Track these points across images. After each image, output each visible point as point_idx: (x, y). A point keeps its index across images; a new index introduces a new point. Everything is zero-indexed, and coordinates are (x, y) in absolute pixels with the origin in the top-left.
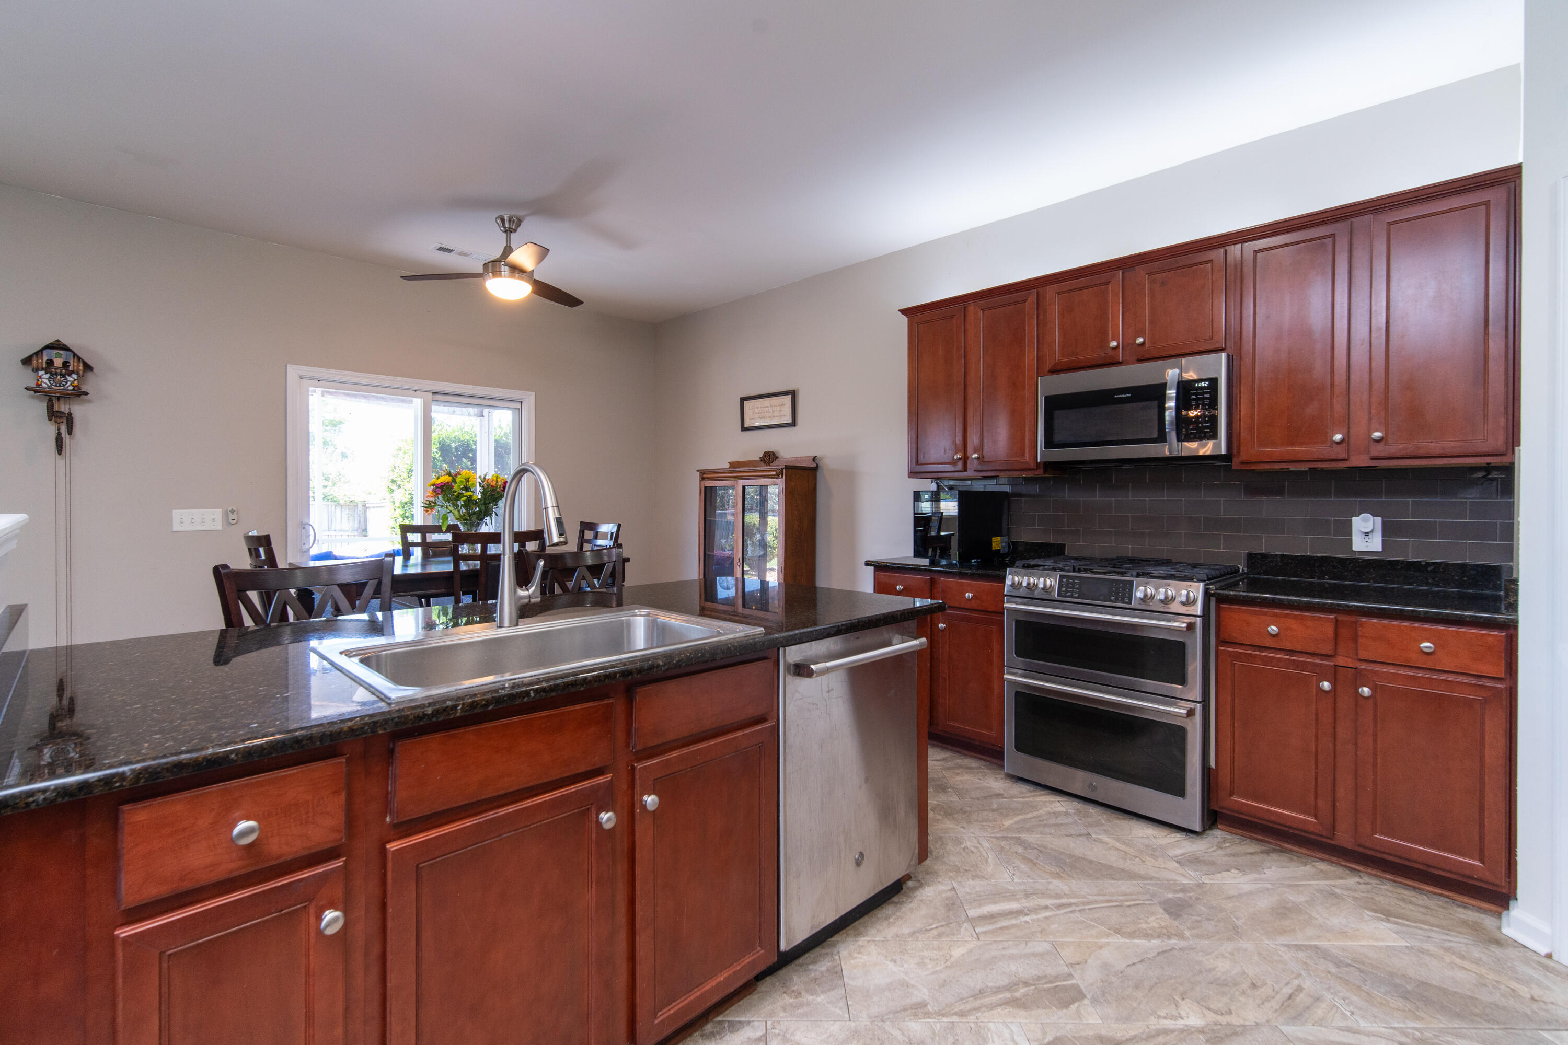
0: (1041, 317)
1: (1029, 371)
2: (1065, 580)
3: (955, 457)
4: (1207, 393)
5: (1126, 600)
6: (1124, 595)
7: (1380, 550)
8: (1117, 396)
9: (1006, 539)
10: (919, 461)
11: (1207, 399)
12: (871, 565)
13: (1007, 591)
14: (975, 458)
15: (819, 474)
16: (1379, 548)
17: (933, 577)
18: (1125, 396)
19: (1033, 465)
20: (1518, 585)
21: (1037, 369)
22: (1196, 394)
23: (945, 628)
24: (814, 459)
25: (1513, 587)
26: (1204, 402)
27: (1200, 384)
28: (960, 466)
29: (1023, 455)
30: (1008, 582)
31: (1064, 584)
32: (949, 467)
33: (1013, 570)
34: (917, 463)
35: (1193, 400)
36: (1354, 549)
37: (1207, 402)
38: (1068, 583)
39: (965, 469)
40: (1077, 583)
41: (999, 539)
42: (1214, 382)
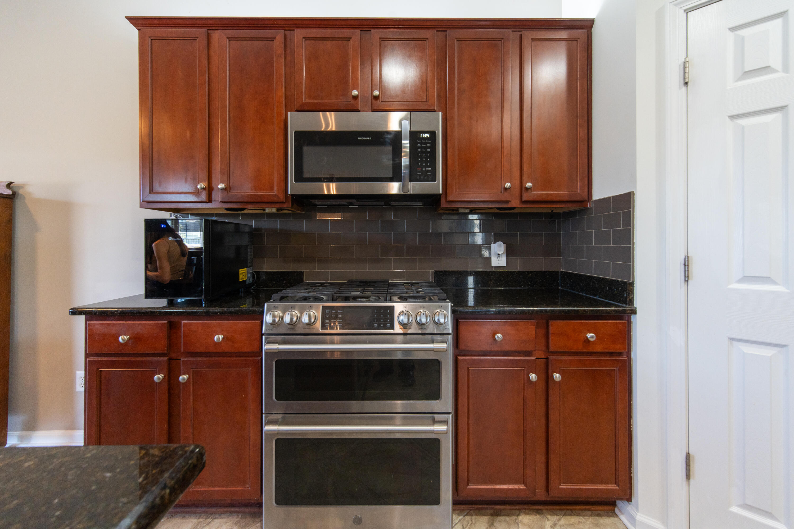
0: (289, 58)
1: (277, 107)
2: (328, 311)
3: (199, 187)
4: (429, 143)
5: (388, 325)
6: (385, 321)
7: (505, 265)
8: (360, 138)
9: (251, 270)
10: (154, 189)
11: (429, 148)
12: (80, 313)
13: (266, 330)
14: (222, 189)
15: (18, 204)
16: (504, 265)
17: (172, 320)
18: (366, 139)
19: (282, 198)
20: (634, 286)
21: (285, 106)
22: (421, 143)
23: (188, 379)
24: (9, 185)
25: (631, 288)
26: (426, 150)
27: (424, 136)
28: (204, 197)
29: (272, 189)
30: (268, 318)
31: (327, 316)
32: (191, 198)
33: (272, 304)
34: (151, 191)
35: (419, 148)
36: (493, 265)
37: (429, 150)
38: (331, 314)
39: (210, 200)
40: (340, 313)
41: (245, 270)
42: (433, 134)
